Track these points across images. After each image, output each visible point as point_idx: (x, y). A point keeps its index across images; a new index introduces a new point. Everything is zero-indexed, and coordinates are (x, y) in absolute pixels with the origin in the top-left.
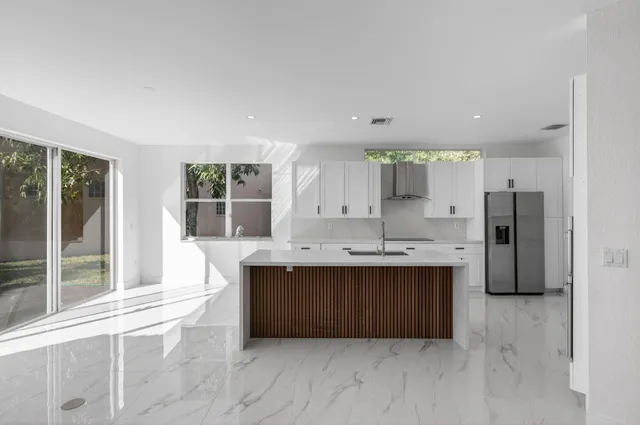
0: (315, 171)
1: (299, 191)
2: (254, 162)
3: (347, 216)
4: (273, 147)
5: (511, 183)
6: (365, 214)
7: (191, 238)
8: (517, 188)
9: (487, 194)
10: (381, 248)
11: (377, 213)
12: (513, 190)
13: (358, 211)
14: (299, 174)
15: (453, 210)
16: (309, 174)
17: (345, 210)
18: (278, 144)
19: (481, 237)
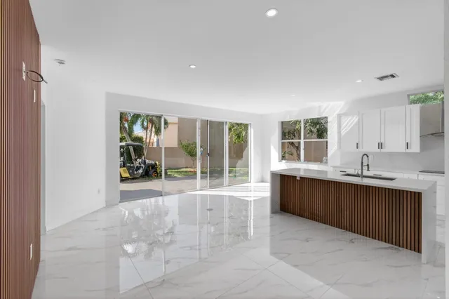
0: (355, 119)
1: (343, 132)
2: (316, 116)
3: (383, 151)
6: (402, 149)
7: (284, 161)
10: (360, 173)
14: (342, 122)
16: (350, 121)
17: (381, 146)
18: (332, 104)
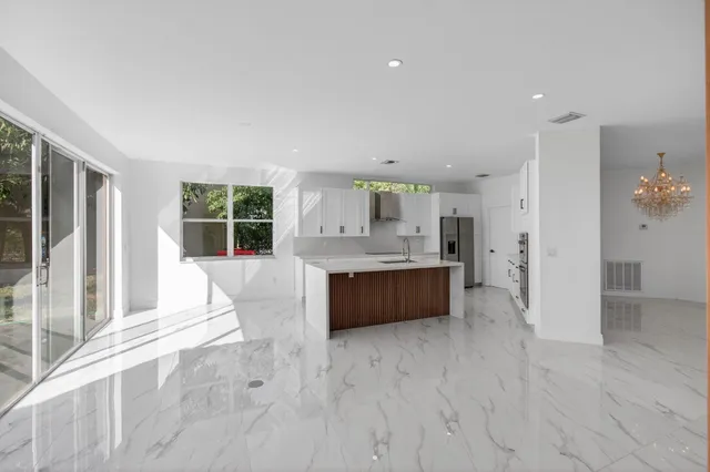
0: (319, 196)
1: (304, 213)
3: (344, 235)
4: (275, 173)
5: (455, 210)
6: (358, 234)
8: (459, 214)
9: (442, 219)
11: (367, 233)
12: (455, 216)
13: (353, 231)
14: (305, 197)
15: (418, 230)
16: (312, 198)
17: (342, 230)
18: (282, 170)
19: (438, 250)
